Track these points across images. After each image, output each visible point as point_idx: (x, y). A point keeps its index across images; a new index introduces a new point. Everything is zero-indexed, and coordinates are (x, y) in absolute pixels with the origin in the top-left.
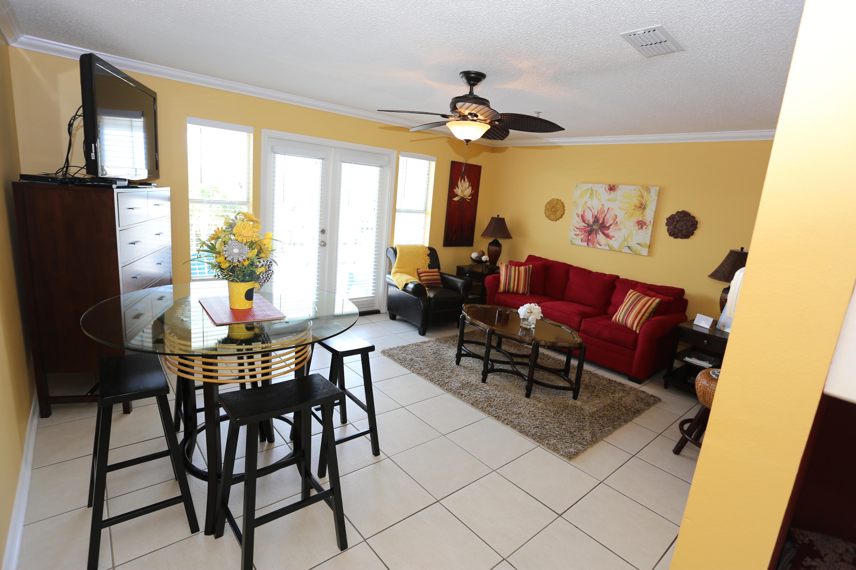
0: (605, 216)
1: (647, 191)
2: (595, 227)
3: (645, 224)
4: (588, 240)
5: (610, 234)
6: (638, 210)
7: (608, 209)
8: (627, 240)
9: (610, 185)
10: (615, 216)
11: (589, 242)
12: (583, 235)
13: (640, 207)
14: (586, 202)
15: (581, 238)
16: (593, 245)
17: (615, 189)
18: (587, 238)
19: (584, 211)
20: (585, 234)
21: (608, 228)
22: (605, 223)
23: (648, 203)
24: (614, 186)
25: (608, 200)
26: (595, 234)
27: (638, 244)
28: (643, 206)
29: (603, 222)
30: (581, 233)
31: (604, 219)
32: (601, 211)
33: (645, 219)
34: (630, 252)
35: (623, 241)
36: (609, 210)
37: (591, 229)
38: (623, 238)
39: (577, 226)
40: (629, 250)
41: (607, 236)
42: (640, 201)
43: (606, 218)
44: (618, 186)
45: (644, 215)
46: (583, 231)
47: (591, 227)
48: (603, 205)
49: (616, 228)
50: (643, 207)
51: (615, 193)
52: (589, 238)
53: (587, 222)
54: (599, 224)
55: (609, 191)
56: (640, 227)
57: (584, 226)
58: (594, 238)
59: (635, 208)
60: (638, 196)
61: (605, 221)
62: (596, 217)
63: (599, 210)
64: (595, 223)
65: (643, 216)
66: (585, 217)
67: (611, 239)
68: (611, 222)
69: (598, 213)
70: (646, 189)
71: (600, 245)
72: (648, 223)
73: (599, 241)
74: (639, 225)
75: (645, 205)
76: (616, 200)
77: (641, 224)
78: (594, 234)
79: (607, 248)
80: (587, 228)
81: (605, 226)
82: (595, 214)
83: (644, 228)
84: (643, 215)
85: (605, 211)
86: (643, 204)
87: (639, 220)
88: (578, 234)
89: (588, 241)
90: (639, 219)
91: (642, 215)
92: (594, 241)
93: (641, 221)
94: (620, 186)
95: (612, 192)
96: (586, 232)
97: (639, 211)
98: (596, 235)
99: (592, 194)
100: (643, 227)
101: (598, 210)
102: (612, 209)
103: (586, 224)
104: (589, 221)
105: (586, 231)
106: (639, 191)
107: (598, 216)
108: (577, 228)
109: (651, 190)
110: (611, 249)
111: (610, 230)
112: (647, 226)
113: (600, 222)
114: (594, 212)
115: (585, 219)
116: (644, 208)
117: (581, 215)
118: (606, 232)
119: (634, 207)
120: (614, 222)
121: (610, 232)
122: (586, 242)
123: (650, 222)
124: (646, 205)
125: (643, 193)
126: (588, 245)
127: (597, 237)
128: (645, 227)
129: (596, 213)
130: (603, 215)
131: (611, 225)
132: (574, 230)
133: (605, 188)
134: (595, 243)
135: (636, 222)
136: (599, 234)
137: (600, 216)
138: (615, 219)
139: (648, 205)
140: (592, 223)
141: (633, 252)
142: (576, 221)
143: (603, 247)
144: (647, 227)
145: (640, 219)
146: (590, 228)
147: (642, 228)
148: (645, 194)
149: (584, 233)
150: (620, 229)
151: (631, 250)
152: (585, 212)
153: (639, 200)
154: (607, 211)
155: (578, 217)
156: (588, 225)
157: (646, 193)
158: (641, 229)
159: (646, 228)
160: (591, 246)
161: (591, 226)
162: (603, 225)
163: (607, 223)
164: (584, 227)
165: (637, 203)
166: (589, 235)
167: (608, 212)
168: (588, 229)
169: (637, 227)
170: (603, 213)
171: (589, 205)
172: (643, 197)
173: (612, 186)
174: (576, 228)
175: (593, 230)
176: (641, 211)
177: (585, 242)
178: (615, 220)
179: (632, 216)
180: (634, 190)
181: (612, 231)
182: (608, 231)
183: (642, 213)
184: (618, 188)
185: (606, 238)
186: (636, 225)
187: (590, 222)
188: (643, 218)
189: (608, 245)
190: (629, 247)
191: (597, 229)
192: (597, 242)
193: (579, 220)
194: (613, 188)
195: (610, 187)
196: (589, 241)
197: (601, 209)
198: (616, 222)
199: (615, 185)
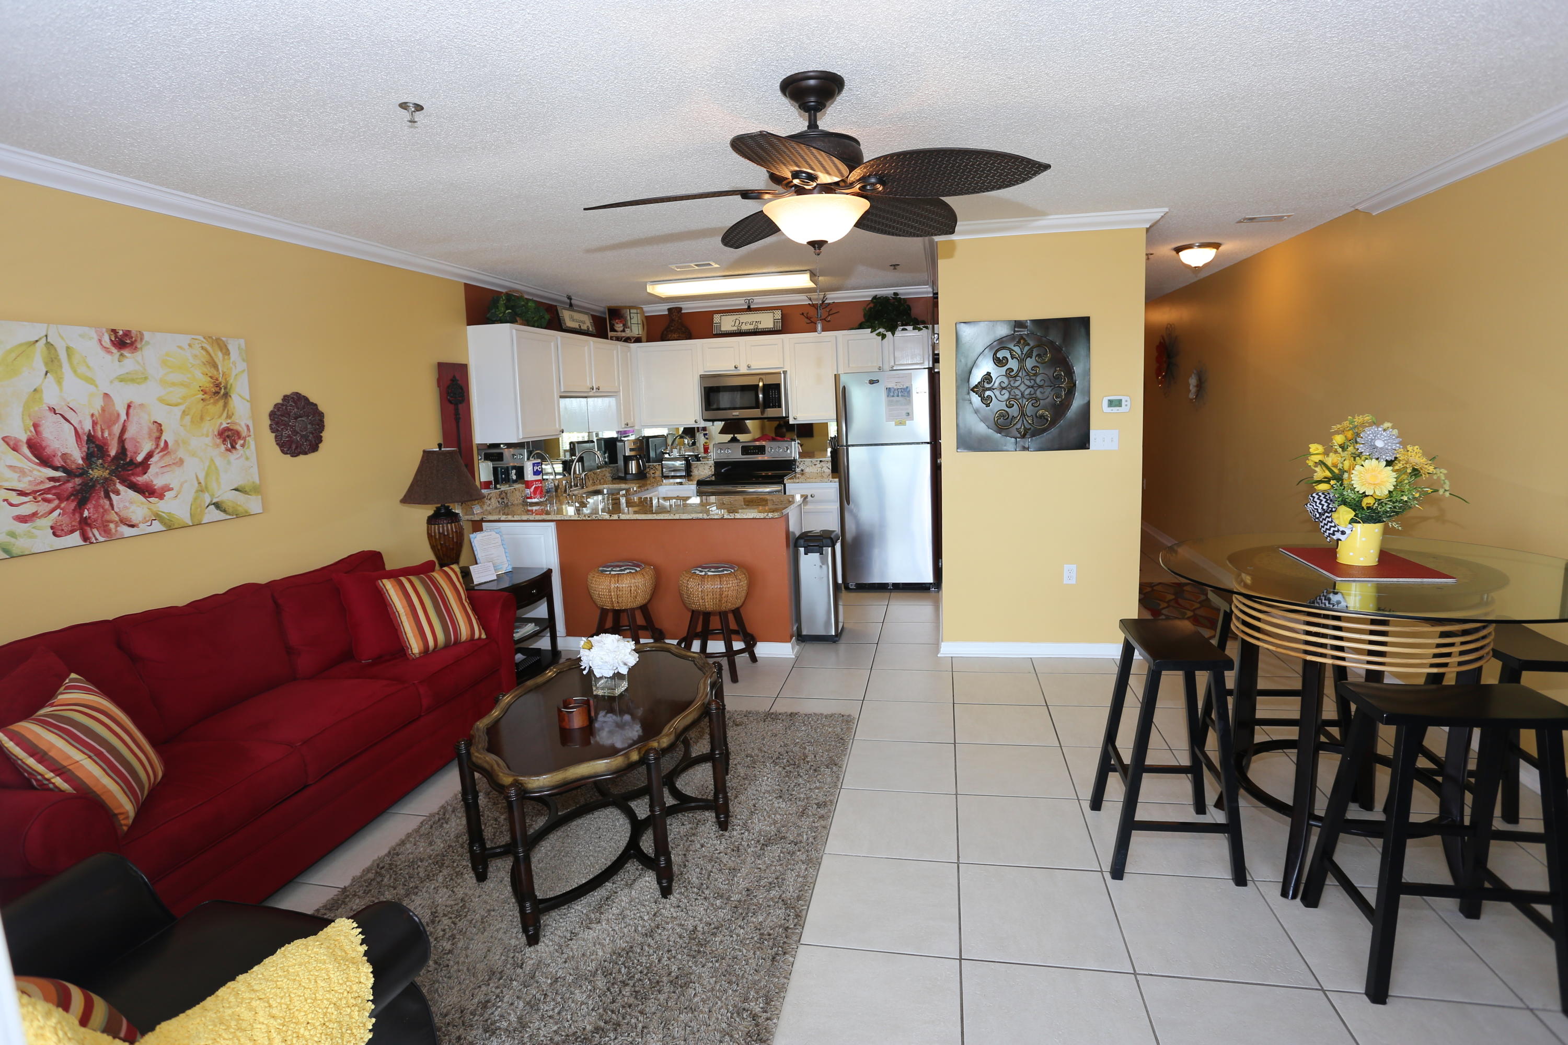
0: (123, 430)
1: (221, 350)
2: (96, 473)
3: (238, 434)
4: (80, 522)
5: (155, 483)
6: (212, 401)
7: (129, 406)
8: (206, 487)
9: (114, 331)
10: (154, 427)
11: (88, 529)
12: (58, 511)
13: (217, 393)
14: (35, 390)
15: (50, 524)
16: (106, 531)
17: (132, 344)
18: (77, 516)
19: (36, 426)
20: (63, 505)
21: (144, 466)
22: (129, 454)
23: (231, 381)
24: (127, 334)
25: (122, 379)
26: (102, 494)
27: (236, 490)
28: (221, 389)
29: (123, 451)
30: (44, 507)
31: (121, 441)
32: (107, 416)
33: (235, 423)
34: (220, 515)
35: (197, 491)
36: (131, 411)
37: (84, 484)
38: (196, 484)
39: (20, 486)
40: (218, 512)
41: (147, 491)
42: (211, 377)
43: (127, 435)
44: (142, 335)
45: (230, 413)
46: (50, 496)
47: (80, 475)
48: (106, 395)
49: (167, 460)
50: (223, 391)
51: (138, 355)
52: (82, 514)
53: (58, 462)
54: (109, 459)
55: (114, 350)
56: (229, 446)
57: (51, 479)
58: (105, 511)
59: (203, 397)
60: (205, 364)
61: (128, 445)
62: (91, 438)
63: (96, 413)
64: (94, 459)
65: (229, 417)
66: (44, 444)
67: (161, 497)
68: (147, 447)
69: (94, 424)
70: (218, 344)
71: (133, 526)
72: (244, 433)
73: (124, 514)
74: (224, 440)
75: (225, 388)
76: (146, 378)
77: (228, 436)
78: (99, 498)
79: (157, 526)
80: (68, 481)
81: (132, 463)
82: (86, 430)
83: (238, 446)
84: (228, 413)
85: (118, 415)
86: (220, 383)
87: (222, 427)
88: (35, 515)
89: (84, 527)
90: (221, 424)
91: (225, 415)
92: (107, 517)
93: (227, 429)
94: (147, 336)
95: (126, 352)
96: (68, 499)
97: (215, 403)
98: (108, 497)
99: (52, 362)
100: (236, 444)
101: (92, 415)
102: (141, 405)
103: (56, 468)
104: (65, 456)
105: (66, 495)
106: (202, 348)
107: (99, 434)
108: (22, 493)
109: (230, 347)
110: (170, 525)
111: (152, 470)
112: (244, 439)
113: (113, 453)
114: (80, 422)
115: (48, 451)
116: (226, 395)
117: (25, 440)
118: (141, 479)
119: (200, 396)
120: (157, 445)
121: (155, 476)
122: (77, 533)
123: (248, 426)
124: (229, 387)
125: (213, 355)
126: (85, 538)
127: (115, 503)
128: (241, 442)
129: (88, 426)
130: (117, 429)
131: (150, 455)
132: (11, 505)
133: (100, 341)
134: (112, 526)
135: (216, 433)
136: (117, 493)
137: (106, 434)
138: (157, 434)
139: (231, 385)
140: (80, 462)
141: (229, 514)
142: (10, 467)
143: (143, 528)
144: (245, 441)
145: (225, 425)
146: (78, 481)
147: (233, 447)
148: (219, 356)
149: (56, 502)
150: (181, 462)
151: (224, 511)
152: (40, 429)
153: (210, 375)
154: (127, 414)
155: (15, 449)
156: (65, 469)
157: (220, 354)
158: (234, 451)
159: (243, 446)
160: (101, 539)
161: (81, 473)
162: (125, 460)
163: (136, 453)
164: (52, 484)
165: (206, 382)
166: (82, 504)
167: (131, 418)
168: (70, 485)
169: (223, 447)
170: (114, 423)
171: (51, 396)
172: (215, 366)
173: (121, 333)
174: (14, 493)
175: (93, 486)
176: (221, 403)
177: (72, 532)
178: (159, 438)
179: (202, 418)
180: (190, 345)
181: (157, 473)
182: (145, 476)
183: (224, 410)
184: (142, 339)
185: (146, 497)
186: (219, 441)
187: (74, 462)
188: (229, 421)
189: (158, 517)
190: (217, 506)
191: (106, 479)
192: (117, 519)
193: (25, 461)
194: (128, 341)
195: (116, 337)
196: (90, 525)
197: (103, 410)
198: (162, 444)
199: (129, 331)
